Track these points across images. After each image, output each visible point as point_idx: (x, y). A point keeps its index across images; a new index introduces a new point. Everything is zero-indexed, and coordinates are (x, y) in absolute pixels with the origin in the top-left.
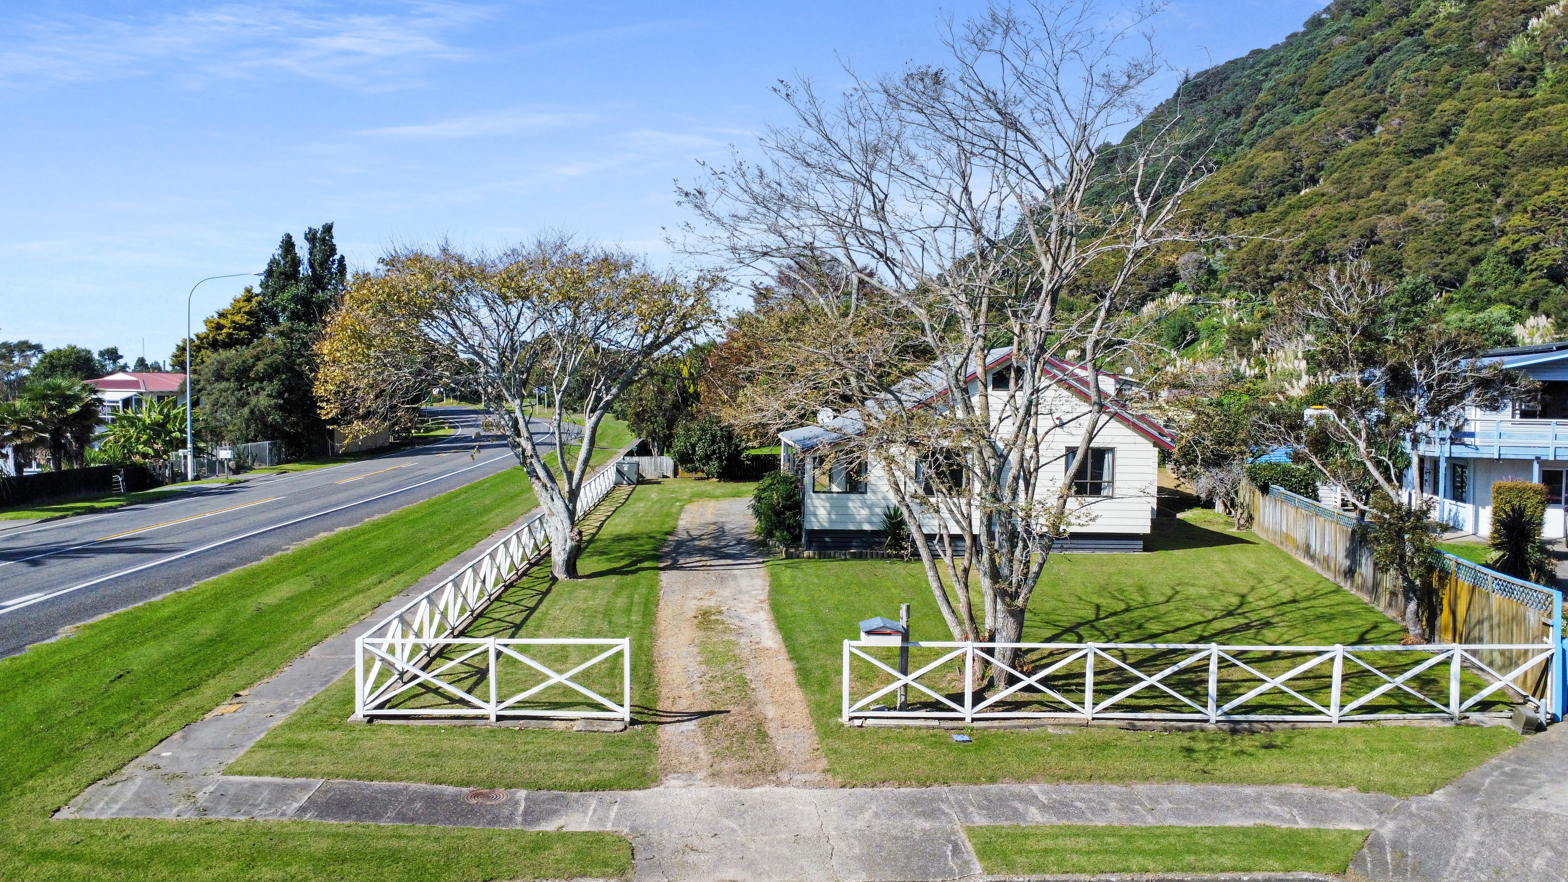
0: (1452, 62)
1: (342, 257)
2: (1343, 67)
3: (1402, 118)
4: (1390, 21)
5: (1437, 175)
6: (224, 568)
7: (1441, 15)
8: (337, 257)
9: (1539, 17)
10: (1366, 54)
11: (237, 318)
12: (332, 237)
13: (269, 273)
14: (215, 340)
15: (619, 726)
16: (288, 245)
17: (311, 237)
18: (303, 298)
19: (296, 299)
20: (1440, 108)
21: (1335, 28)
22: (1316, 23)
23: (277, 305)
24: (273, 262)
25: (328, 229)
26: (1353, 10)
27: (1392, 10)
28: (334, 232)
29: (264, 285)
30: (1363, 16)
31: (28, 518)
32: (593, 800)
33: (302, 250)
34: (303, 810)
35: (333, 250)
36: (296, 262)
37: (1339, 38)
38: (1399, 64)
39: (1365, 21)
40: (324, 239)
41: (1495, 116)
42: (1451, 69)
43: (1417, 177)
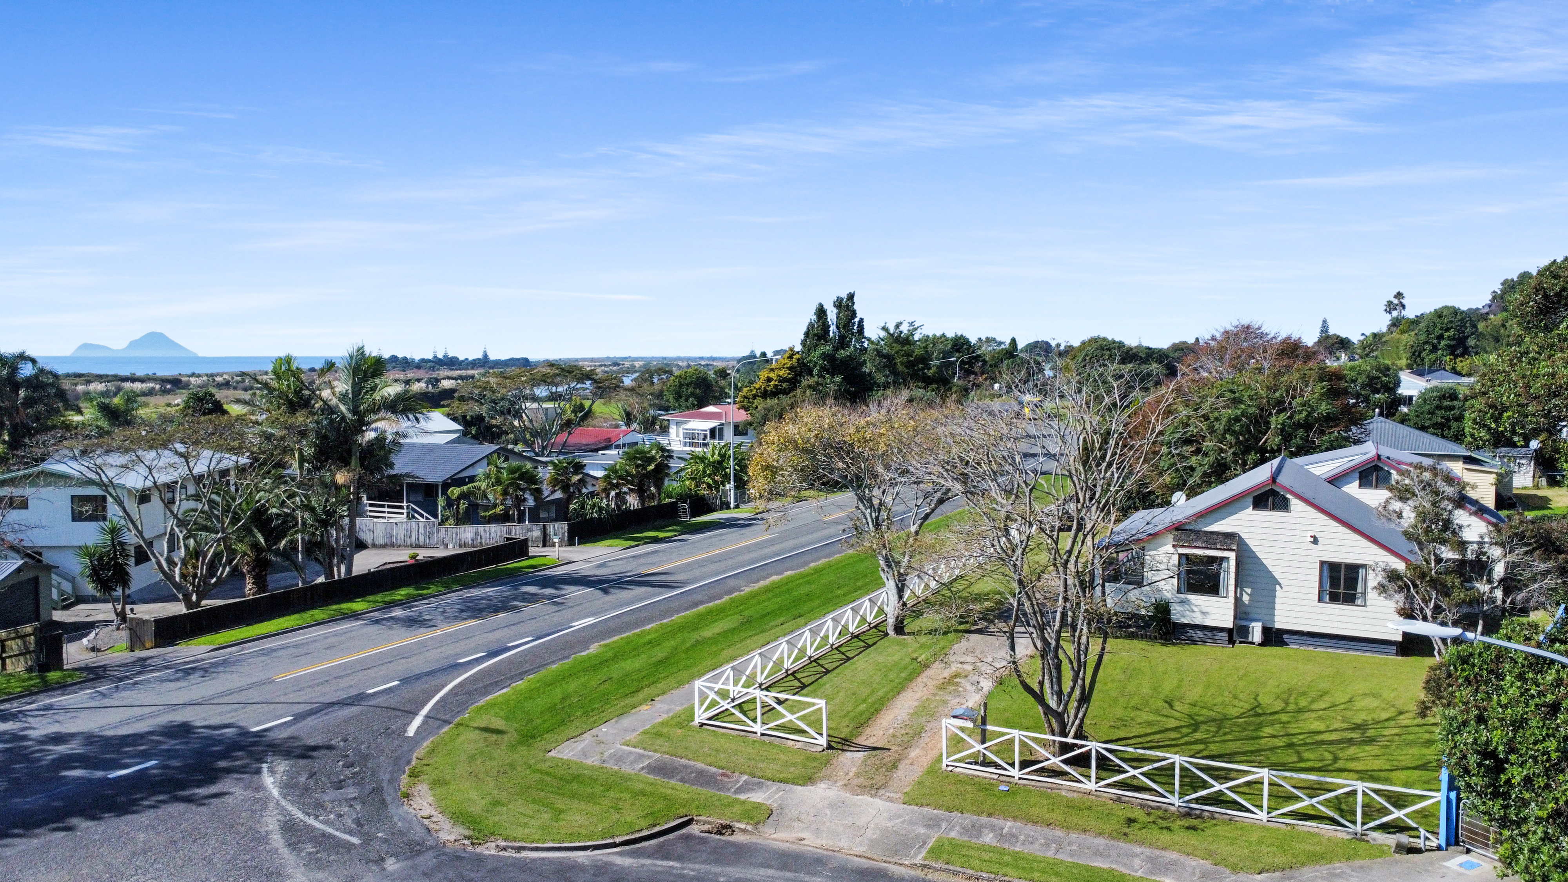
1: (861, 320)
6: (696, 605)
8: (857, 320)
11: (781, 373)
12: (853, 303)
13: (807, 334)
14: (765, 390)
15: (820, 749)
16: (821, 312)
17: (839, 304)
18: (828, 355)
19: (824, 356)
23: (810, 361)
24: (811, 325)
25: (851, 297)
28: (855, 299)
29: (804, 343)
31: (617, 546)
32: (774, 787)
33: (832, 315)
34: (643, 768)
35: (854, 314)
36: (825, 327)
40: (848, 306)
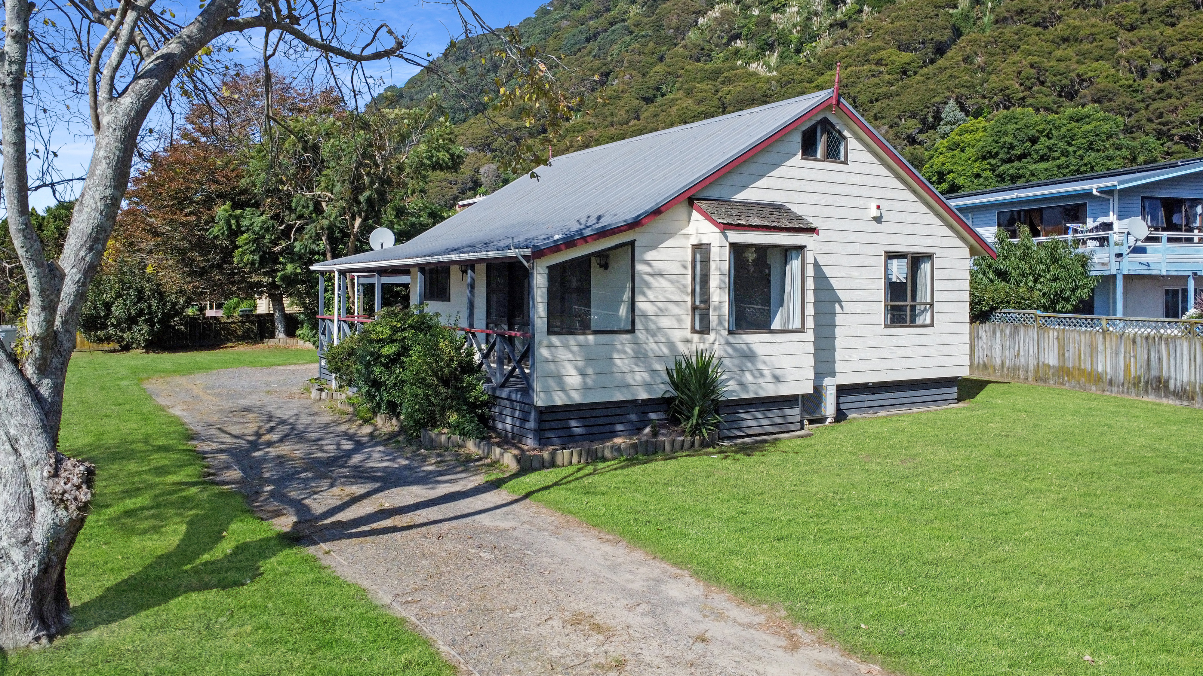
0: (654, 40)
2: (572, 42)
3: (631, 75)
4: (598, 14)
5: (678, 110)
7: (632, 14)
9: (704, 17)
10: (585, 35)
20: (654, 70)
21: (561, 15)
22: (543, 12)
26: (572, 5)
27: (599, 7)
30: (579, 9)
37: (564, 23)
38: (613, 42)
39: (581, 13)
41: (699, 75)
42: (655, 46)
43: (662, 111)
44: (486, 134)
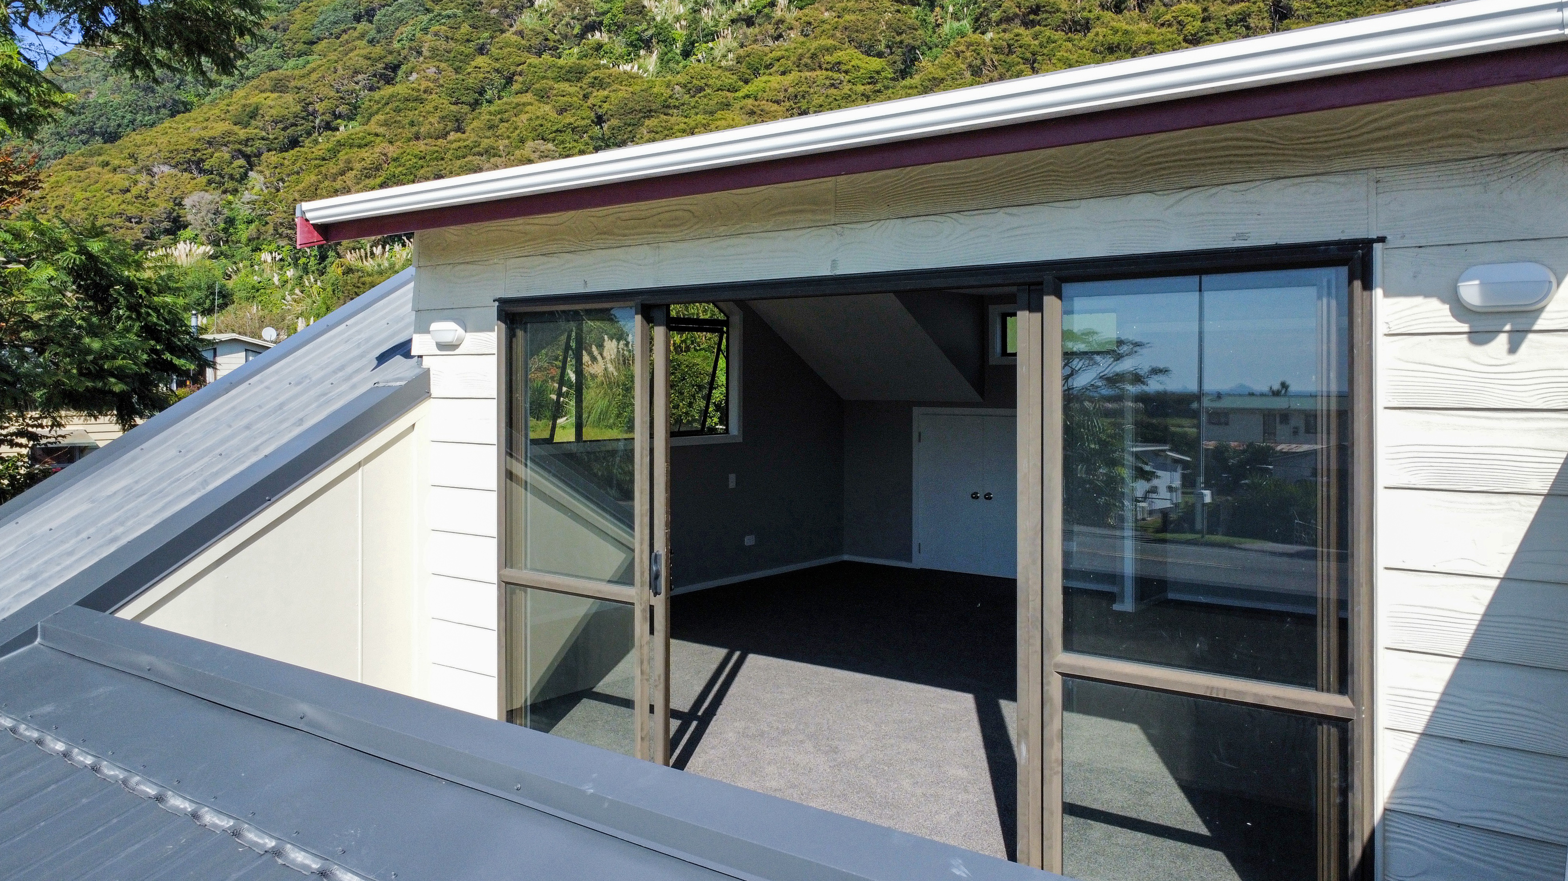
2: (331, 19)
3: (437, 68)
41: (550, 74)
44: (193, 145)
